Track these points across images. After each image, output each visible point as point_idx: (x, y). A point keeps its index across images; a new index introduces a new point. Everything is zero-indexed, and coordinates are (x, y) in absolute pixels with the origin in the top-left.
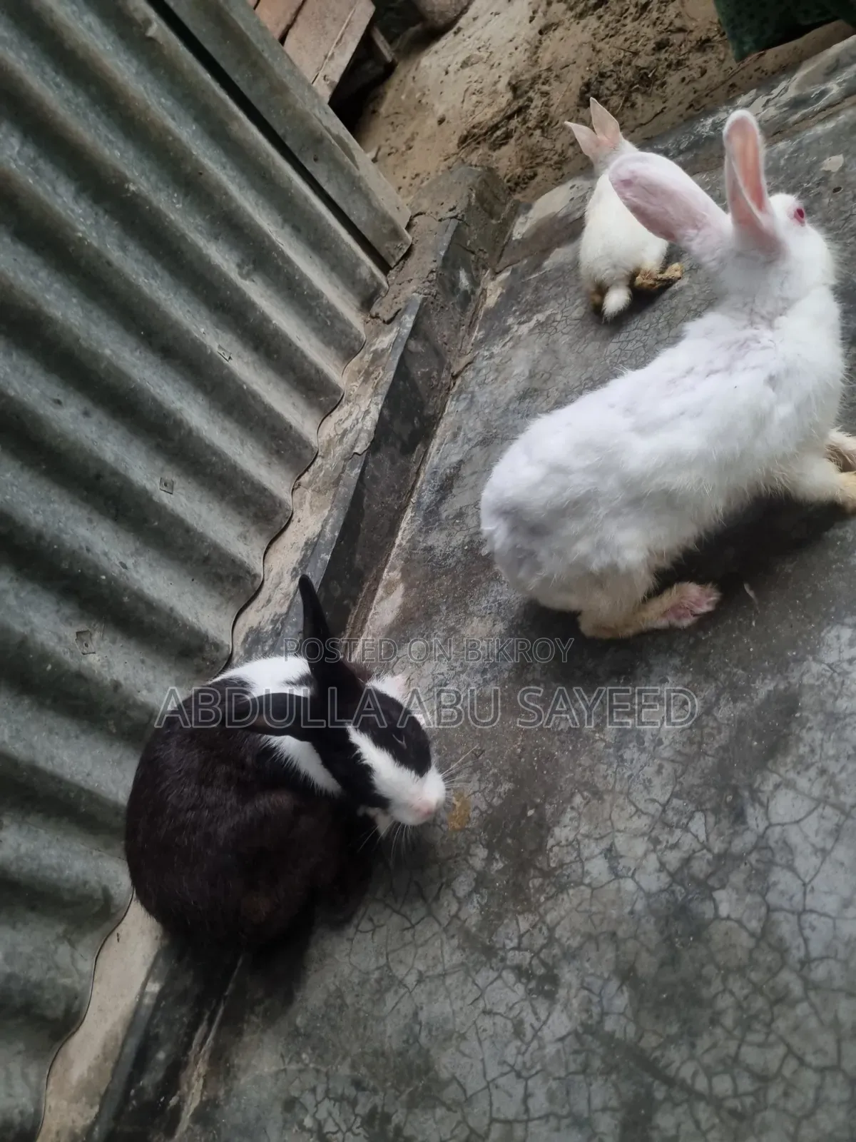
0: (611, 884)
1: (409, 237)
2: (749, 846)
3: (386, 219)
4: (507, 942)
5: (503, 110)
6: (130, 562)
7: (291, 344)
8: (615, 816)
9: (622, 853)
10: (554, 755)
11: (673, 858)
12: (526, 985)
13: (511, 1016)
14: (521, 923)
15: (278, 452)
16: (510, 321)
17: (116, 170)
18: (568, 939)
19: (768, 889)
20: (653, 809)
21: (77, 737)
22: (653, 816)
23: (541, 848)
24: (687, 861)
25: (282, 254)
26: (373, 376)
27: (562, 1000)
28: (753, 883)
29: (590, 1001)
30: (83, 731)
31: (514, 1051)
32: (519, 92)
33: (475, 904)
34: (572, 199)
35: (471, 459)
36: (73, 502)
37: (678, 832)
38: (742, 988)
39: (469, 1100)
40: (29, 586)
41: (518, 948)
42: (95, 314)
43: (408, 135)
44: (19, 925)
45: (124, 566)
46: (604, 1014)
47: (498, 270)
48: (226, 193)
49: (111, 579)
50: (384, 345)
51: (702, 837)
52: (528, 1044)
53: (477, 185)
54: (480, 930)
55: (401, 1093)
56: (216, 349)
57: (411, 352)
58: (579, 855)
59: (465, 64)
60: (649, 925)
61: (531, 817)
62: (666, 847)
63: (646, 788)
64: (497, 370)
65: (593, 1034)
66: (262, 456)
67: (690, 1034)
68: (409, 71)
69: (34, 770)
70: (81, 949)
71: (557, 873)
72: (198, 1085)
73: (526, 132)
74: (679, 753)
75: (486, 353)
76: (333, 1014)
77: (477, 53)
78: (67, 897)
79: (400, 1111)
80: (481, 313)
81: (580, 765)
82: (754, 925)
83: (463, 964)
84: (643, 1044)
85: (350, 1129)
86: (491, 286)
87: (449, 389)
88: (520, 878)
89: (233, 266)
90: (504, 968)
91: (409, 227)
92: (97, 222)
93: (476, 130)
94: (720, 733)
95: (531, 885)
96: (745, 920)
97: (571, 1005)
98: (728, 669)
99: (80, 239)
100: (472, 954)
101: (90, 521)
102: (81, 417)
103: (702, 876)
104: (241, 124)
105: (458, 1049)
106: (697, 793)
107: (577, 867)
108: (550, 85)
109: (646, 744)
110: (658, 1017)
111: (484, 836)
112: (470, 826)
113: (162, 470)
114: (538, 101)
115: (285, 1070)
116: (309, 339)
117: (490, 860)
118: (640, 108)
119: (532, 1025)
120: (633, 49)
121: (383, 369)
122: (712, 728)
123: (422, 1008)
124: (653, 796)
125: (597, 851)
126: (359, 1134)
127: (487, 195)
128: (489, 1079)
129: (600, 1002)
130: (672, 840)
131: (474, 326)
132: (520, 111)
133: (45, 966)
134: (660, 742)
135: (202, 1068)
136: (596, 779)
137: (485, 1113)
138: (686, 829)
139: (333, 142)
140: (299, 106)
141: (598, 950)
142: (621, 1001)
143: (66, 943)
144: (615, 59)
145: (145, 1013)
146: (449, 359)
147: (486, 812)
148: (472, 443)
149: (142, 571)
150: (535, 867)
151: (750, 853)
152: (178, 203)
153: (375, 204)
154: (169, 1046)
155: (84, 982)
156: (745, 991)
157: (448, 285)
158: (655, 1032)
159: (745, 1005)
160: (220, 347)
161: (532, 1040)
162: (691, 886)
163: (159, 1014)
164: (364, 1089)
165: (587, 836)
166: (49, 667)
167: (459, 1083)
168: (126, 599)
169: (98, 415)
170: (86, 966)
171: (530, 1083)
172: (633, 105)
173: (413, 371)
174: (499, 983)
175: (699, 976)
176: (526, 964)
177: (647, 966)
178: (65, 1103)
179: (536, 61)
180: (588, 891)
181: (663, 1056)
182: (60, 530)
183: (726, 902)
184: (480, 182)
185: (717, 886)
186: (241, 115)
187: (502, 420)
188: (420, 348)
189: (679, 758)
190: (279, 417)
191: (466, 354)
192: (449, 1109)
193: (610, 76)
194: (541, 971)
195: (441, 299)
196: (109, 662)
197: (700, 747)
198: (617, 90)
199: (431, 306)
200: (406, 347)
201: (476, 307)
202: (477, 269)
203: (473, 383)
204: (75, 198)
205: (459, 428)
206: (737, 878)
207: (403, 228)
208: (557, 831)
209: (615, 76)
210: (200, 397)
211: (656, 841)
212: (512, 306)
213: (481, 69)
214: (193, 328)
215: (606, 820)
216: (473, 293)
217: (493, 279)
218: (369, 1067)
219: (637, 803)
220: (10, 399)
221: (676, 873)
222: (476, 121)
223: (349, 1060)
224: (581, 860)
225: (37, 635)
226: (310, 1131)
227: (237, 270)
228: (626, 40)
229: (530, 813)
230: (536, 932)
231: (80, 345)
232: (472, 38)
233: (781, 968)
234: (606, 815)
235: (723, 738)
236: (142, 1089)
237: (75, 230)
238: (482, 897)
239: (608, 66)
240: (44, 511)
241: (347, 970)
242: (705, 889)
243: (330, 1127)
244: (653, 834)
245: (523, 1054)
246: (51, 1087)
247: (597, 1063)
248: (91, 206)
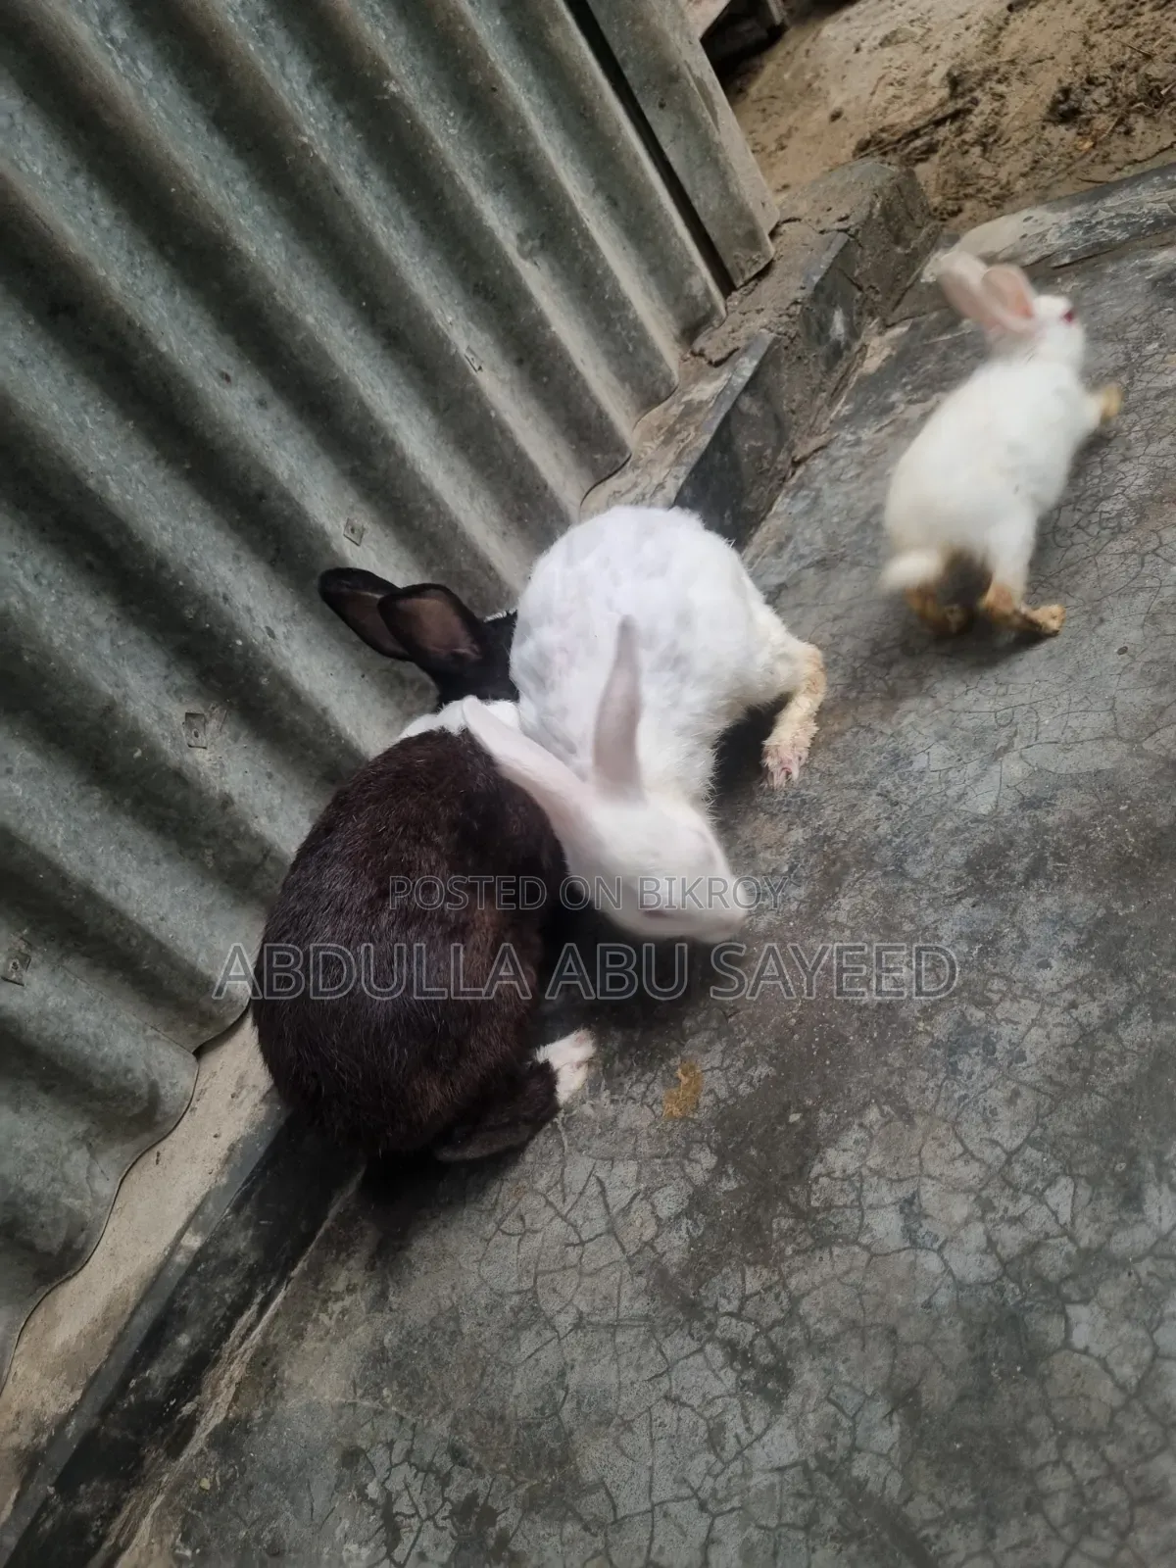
0: (903, 1254)
1: (771, 248)
2: (1140, 1248)
3: (743, 215)
4: (723, 1301)
5: (930, 112)
6: (280, 630)
7: (571, 366)
8: (926, 1153)
9: (929, 1211)
10: (846, 1039)
11: (1011, 1239)
12: (740, 1373)
13: (707, 1414)
14: (748, 1278)
15: (520, 519)
16: (896, 396)
17: (375, 58)
18: (819, 1320)
19: (1161, 1321)
20: (990, 1154)
21: (157, 863)
22: (989, 1167)
23: (801, 1173)
24: (1032, 1248)
25: (585, 234)
26: (679, 437)
27: (791, 1411)
28: (1137, 1307)
29: (836, 1424)
30: (168, 856)
31: (702, 1468)
32: (960, 89)
33: (683, 1233)
34: (1024, 236)
35: (797, 585)
36: (218, 527)
37: (1026, 1200)
38: (1088, 1465)
39: (618, 1523)
40: (133, 632)
41: (736, 1315)
42: (302, 262)
43: (783, 130)
44: (24, 1109)
45: (271, 633)
46: (854, 1448)
47: (890, 321)
48: (524, 127)
49: (249, 646)
50: (705, 397)
51: (1065, 1215)
52: (727, 1464)
53: (886, 191)
54: (684, 1274)
55: (519, 1484)
56: (463, 351)
57: (741, 413)
58: (859, 1198)
59: (887, 41)
60: (953, 1332)
61: (794, 1124)
62: (1002, 1218)
63: (986, 1121)
64: (861, 464)
65: (831, 1475)
66: (495, 519)
67: (989, 1516)
68: (803, 41)
69: (89, 895)
70: (103, 1162)
71: (819, 1217)
72: (226, 1394)
73: (959, 147)
74: (1050, 1079)
75: (849, 437)
76: (439, 1342)
77: (908, 27)
78: (98, 1084)
79: (512, 1509)
80: (854, 379)
81: (886, 1063)
82: (1127, 1372)
83: (647, 1317)
84: (910, 1510)
85: (430, 1518)
86: (875, 342)
87: (784, 479)
88: (760, 1211)
89: (512, 237)
90: (709, 1340)
91: (773, 234)
92: (333, 129)
93: (884, 135)
94: (1122, 1061)
95: (774, 1226)
96: (1112, 1362)
97: (806, 1421)
98: (1153, 969)
99: (304, 146)
100: (664, 1306)
101: (237, 558)
102: (253, 406)
103: (1053, 1276)
104: (566, 31)
105: (616, 1441)
106: (1068, 1147)
107: (852, 1215)
108: (1009, 85)
109: (997, 1054)
110: (940, 1475)
111: (716, 1136)
112: (696, 1116)
113: (352, 508)
114: (986, 105)
115: (354, 1405)
116: (596, 367)
117: (718, 1172)
118: (1138, 139)
119: (737, 1436)
120: (1146, 50)
121: (697, 429)
122: (1111, 1053)
123: (572, 1367)
124: (995, 1136)
125: (889, 1200)
126: (443, 1529)
127: (898, 208)
128: (655, 1500)
129: (853, 1429)
130: (1014, 1211)
131: (839, 396)
132: (955, 116)
133: (50, 1174)
134: (1022, 1057)
135: (237, 1371)
136: (907, 1089)
137: (639, 1548)
138: (1039, 1198)
139: (692, 84)
140: (654, 21)
141: (863, 1348)
142: (888, 1437)
143: (85, 1148)
144: (1115, 60)
145: (173, 1275)
146: (793, 436)
147: (724, 1101)
148: (803, 563)
149: (295, 646)
150: (787, 1201)
151: (1139, 1259)
152: (453, 127)
153: (734, 189)
154: (197, 1329)
155: (99, 1210)
156: (1093, 1473)
157: (815, 328)
158: (932, 1497)
159: (1089, 1494)
160: (469, 349)
161: (735, 1459)
162: (1033, 1288)
163: (193, 1279)
164: (463, 1464)
165: (878, 1173)
166: (138, 754)
167: (608, 1494)
168: (264, 681)
169: (278, 409)
170: (105, 1188)
171: (719, 1523)
172: (1128, 133)
173: (739, 441)
174: (699, 1359)
175: (1020, 1429)
176: (744, 1343)
177: (938, 1392)
178: (37, 1375)
179: (996, 48)
180: (864, 1256)
181: (937, 1537)
182: (192, 560)
183: (1086, 1326)
184: (892, 188)
185: (1076, 1297)
186: (569, 17)
187: (854, 538)
188: (754, 410)
189: (1047, 1088)
190: (531, 467)
191: (819, 434)
192: (586, 1528)
193: (1103, 84)
194: (766, 1359)
195: (800, 345)
196: (223, 766)
197: (1084, 1079)
198: (1108, 106)
199: (784, 352)
200: (735, 405)
201: (848, 368)
202: (860, 314)
203: (821, 477)
204: (308, 87)
205: (789, 538)
206: (1111, 1293)
207: (766, 233)
208: (831, 1154)
209: (1110, 85)
210: (427, 416)
211: (987, 1206)
212: (903, 376)
213: (909, 50)
214: (437, 313)
215: (912, 1156)
216: (848, 347)
217: (880, 334)
218: (480, 1434)
219: (967, 1141)
220: (161, 356)
221: (1011, 1262)
222: (887, 122)
223: (450, 1414)
224: (860, 1207)
225: (130, 703)
226: (372, 1502)
227: (516, 243)
228: (1137, 36)
229: (794, 1118)
230: (770, 1298)
231: (274, 299)
232: (905, 6)
233: (1161, 1450)
234: (914, 1149)
235: (1126, 1071)
236: (147, 1381)
237: (298, 130)
238: (696, 1226)
239: (1101, 69)
240: (174, 529)
241: (473, 1282)
242: (1056, 1297)
243: (402, 1506)
244: (984, 1194)
245: (716, 1477)
246: (22, 1346)
247: (830, 1521)
248: (329, 106)
